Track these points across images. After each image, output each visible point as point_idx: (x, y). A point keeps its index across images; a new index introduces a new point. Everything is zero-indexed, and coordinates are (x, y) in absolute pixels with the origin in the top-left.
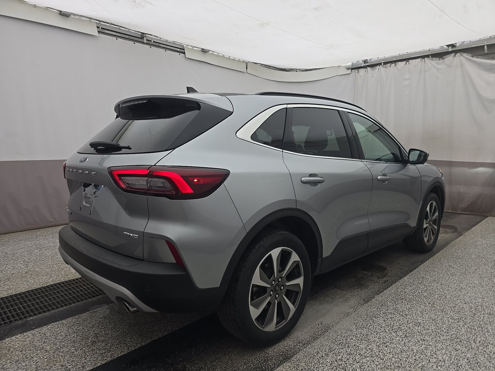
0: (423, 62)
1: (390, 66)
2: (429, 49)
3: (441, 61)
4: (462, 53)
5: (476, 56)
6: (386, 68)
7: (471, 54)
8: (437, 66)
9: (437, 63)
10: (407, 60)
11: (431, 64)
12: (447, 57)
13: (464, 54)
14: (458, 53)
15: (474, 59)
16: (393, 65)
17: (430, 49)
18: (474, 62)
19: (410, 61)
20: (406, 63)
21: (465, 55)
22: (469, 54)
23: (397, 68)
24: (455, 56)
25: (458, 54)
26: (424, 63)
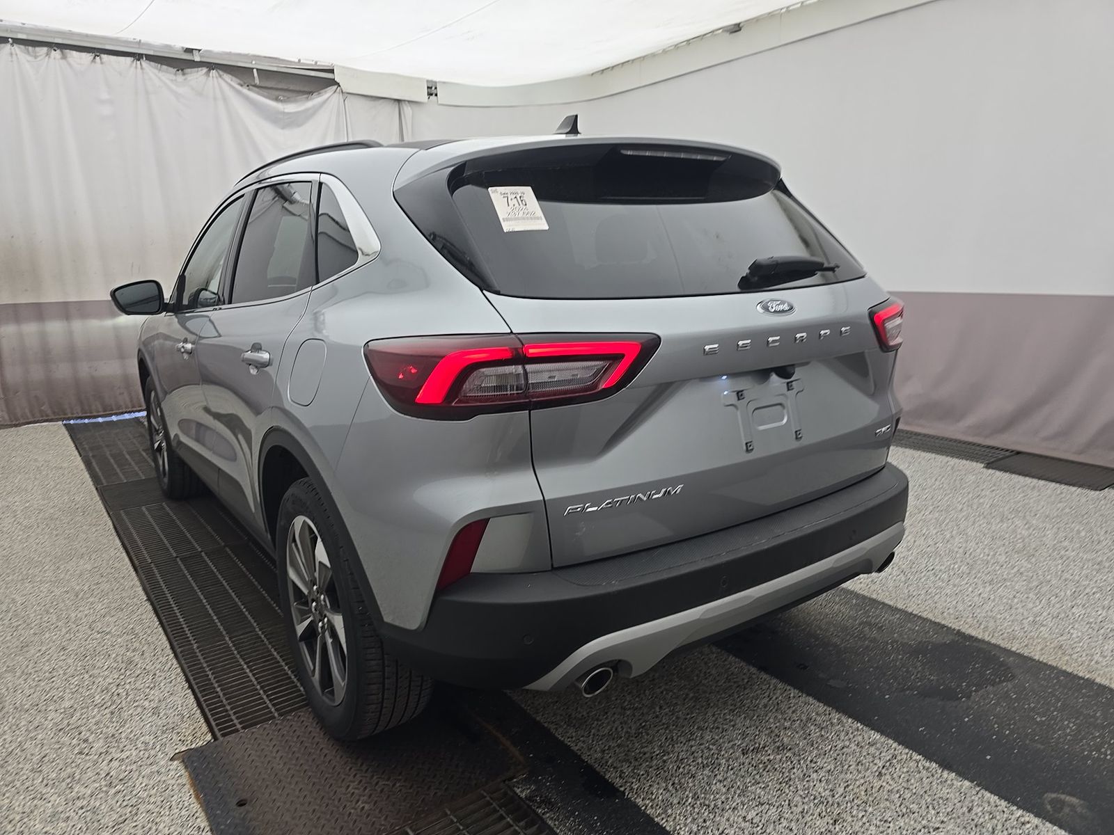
0: (139, 70)
1: (48, 54)
2: (140, 41)
3: (180, 78)
4: (221, 73)
5: (248, 86)
6: (36, 57)
7: (240, 79)
8: (174, 87)
9: (172, 80)
10: (97, 52)
11: (159, 78)
12: (191, 73)
13: (225, 75)
14: (213, 70)
15: (245, 91)
16: (56, 54)
17: (142, 41)
18: (247, 98)
19: (105, 57)
20: (94, 58)
21: (227, 77)
22: (234, 78)
23: (69, 64)
24: (208, 74)
25: (214, 73)
26: (143, 73)
